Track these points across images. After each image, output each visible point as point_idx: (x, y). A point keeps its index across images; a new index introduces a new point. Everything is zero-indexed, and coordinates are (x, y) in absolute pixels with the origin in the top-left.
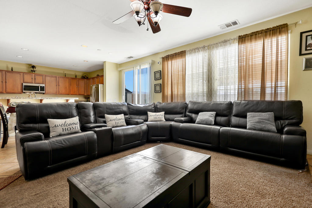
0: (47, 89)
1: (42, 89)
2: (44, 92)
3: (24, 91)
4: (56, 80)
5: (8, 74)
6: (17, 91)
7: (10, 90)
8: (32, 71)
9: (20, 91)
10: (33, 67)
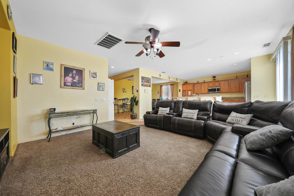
0: (222, 90)
1: (218, 90)
2: (219, 92)
3: (209, 92)
4: (229, 82)
5: (202, 84)
6: (206, 92)
7: (203, 92)
8: (214, 80)
9: (207, 92)
10: (214, 77)
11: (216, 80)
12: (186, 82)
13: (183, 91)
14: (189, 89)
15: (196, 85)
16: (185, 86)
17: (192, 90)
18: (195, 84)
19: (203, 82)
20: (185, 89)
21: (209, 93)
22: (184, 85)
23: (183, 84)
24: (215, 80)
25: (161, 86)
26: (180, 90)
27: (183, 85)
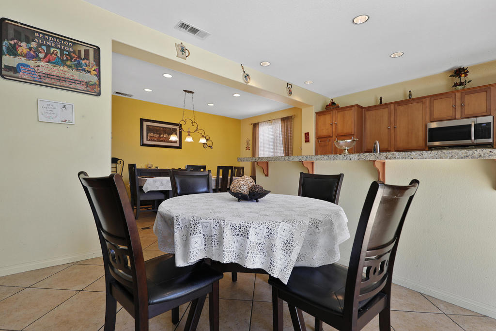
1: (484, 131)
2: (491, 140)
3: (429, 144)
5: (401, 108)
6: (414, 144)
7: (401, 145)
8: (456, 85)
9: (421, 142)
10: (459, 72)
11: (468, 86)
12: (329, 102)
13: (319, 138)
14: (340, 129)
15: (373, 112)
16: (327, 118)
17: (353, 135)
18: (369, 109)
19: (401, 98)
20: (324, 132)
21: (431, 148)
22: (322, 118)
23: (319, 109)
24: (461, 84)
25: (255, 126)
26: (307, 135)
27: (318, 114)
